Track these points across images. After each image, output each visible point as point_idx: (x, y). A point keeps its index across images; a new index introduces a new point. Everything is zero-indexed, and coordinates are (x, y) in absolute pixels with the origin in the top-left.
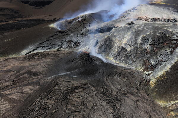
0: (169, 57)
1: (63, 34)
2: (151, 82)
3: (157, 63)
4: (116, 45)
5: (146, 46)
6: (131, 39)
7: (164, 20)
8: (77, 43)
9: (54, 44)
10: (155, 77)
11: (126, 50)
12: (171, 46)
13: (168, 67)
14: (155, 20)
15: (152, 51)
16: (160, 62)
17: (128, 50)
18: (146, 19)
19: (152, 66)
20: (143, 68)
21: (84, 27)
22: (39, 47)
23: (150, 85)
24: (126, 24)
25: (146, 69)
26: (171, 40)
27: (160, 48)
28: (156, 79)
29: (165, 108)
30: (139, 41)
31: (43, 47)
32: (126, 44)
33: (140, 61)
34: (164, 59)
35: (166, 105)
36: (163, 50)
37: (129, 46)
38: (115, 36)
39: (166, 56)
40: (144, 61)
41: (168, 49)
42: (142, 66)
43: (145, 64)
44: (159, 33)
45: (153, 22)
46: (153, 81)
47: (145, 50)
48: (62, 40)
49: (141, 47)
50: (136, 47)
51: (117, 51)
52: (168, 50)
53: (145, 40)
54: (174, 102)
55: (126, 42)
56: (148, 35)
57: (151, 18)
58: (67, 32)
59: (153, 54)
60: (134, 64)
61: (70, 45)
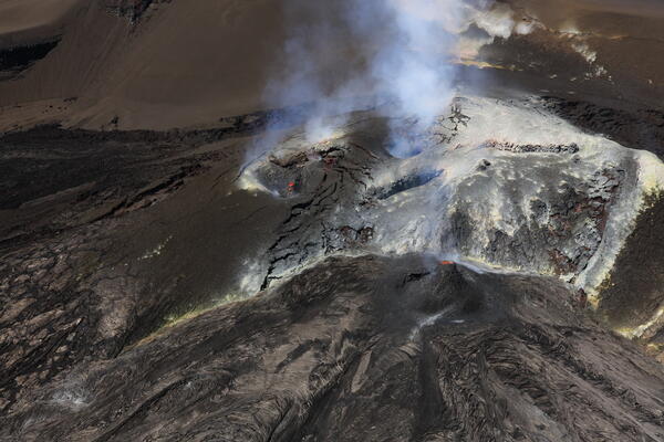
0: (599, 239)
1: (313, 209)
2: (589, 296)
3: (577, 253)
4: (482, 228)
5: (545, 221)
6: (506, 207)
7: (551, 148)
8: (362, 229)
9: (308, 245)
10: (592, 286)
11: (506, 235)
12: (592, 212)
13: (610, 263)
14: (529, 148)
15: (558, 229)
16: (585, 252)
17: (511, 234)
18: (508, 147)
19: (570, 261)
20: (553, 269)
21: (357, 181)
22: (276, 260)
23: (589, 304)
24: (478, 170)
25: (560, 269)
26: (586, 200)
27: (573, 220)
28: (597, 289)
29: (635, 339)
30: (527, 209)
31: (285, 258)
32: (501, 222)
33: (542, 255)
34: (590, 244)
35: (635, 333)
36: (580, 225)
37: (508, 226)
38: (468, 205)
39: (590, 236)
40: (550, 253)
41: (588, 220)
42: (550, 265)
43: (554, 261)
44: (562, 187)
45: (528, 154)
46: (592, 295)
47: (545, 229)
48: (322, 229)
49: (535, 225)
50: (525, 225)
51: (488, 241)
52: (591, 225)
53: (538, 207)
54: (646, 327)
55: (500, 217)
56: (540, 195)
57: (521, 145)
58: (322, 204)
59: (564, 235)
60: (532, 263)
61: (348, 239)
